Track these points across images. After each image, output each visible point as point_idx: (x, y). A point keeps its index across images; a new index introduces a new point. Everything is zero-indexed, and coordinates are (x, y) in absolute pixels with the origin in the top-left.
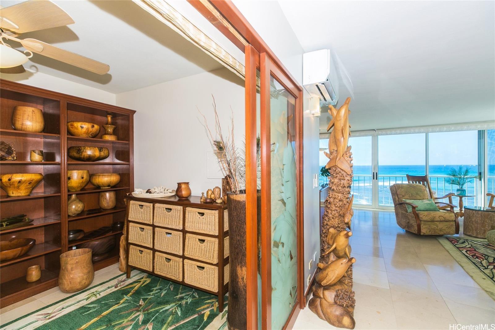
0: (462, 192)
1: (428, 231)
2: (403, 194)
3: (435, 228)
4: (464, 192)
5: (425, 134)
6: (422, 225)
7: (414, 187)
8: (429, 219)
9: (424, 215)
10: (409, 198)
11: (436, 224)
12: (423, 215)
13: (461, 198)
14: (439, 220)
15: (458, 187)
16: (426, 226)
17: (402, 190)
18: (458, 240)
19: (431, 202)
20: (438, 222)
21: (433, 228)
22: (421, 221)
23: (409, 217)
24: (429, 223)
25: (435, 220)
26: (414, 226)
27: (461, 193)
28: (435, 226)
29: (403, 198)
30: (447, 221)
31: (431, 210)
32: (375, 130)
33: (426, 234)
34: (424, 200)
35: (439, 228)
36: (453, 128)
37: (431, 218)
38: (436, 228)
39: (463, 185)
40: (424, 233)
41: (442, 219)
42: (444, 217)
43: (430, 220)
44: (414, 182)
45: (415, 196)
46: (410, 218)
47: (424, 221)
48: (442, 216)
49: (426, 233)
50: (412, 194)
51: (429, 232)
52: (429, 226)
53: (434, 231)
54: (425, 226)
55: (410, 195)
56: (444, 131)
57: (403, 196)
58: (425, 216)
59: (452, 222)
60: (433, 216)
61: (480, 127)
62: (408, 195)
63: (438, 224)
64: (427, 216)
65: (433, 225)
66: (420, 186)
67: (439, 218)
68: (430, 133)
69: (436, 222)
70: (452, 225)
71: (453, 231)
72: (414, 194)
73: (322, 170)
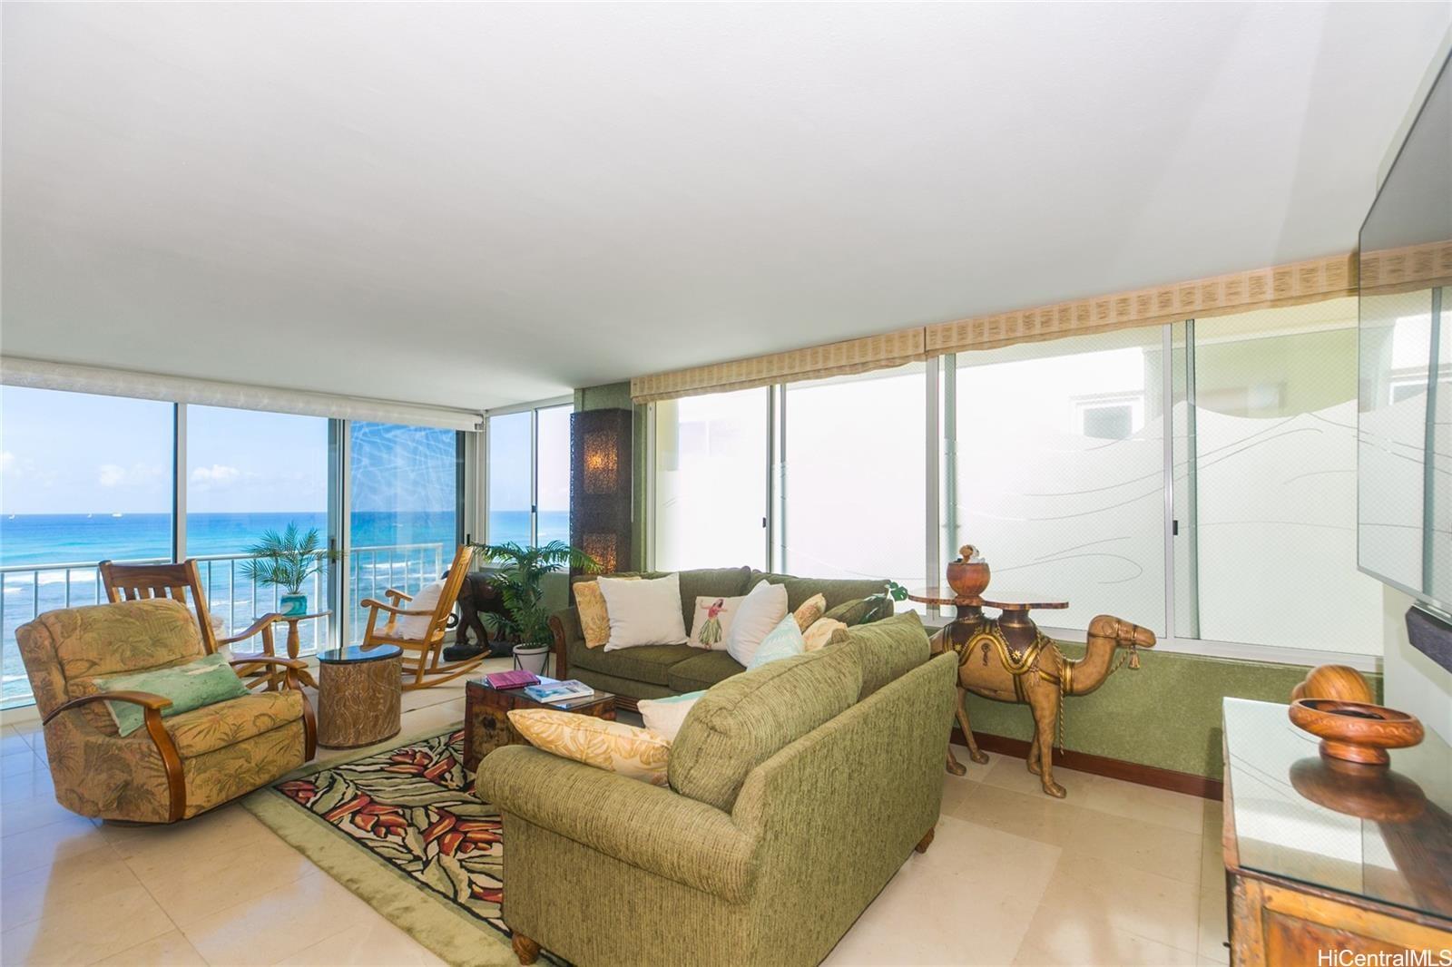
0: (297, 604)
1: (215, 791)
2: (93, 655)
3: (240, 767)
4: (304, 604)
5: (172, 404)
6: (191, 774)
7: (143, 615)
8: (220, 739)
9: (199, 733)
10: (120, 667)
11: (245, 749)
12: (195, 731)
13: (293, 623)
14: (254, 731)
15: (284, 590)
16: (207, 775)
17: (89, 636)
18: (312, 779)
19: (216, 667)
20: (252, 741)
21: (233, 772)
22: (183, 759)
23: (127, 755)
24: (218, 757)
25: (240, 739)
26: (155, 790)
27: (293, 608)
28: (242, 761)
29: (92, 671)
30: (278, 728)
31: (220, 698)
33: (208, 806)
34: (191, 666)
35: (253, 764)
36: (266, 401)
37: (223, 740)
38: (246, 765)
39: (299, 580)
41: (265, 723)
42: (270, 716)
43: (223, 744)
44: (136, 589)
45: (148, 654)
46: (132, 759)
47: (196, 757)
48: (264, 715)
49: (204, 804)
50: (134, 649)
51: (220, 791)
52: (220, 771)
53: (237, 784)
54: (203, 776)
55: (128, 653)
56: (239, 404)
57: (93, 664)
58: (202, 735)
59: (294, 724)
60: (230, 720)
61: (334, 408)
62: (117, 656)
63: (249, 748)
64: (211, 732)
65: (232, 761)
66: (169, 609)
67: (254, 722)
68: (188, 405)
69: (243, 746)
70: (295, 736)
71: (298, 753)
72: (142, 647)
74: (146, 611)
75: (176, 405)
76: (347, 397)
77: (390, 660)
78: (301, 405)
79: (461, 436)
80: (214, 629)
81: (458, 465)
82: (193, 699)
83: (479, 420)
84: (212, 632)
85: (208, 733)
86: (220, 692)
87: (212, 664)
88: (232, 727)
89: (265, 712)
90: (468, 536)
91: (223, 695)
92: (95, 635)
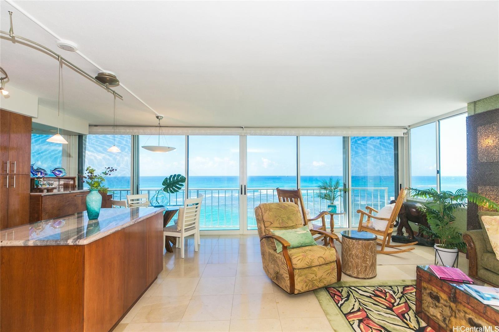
0: (333, 208)
1: (304, 286)
2: (271, 220)
3: (313, 278)
4: (335, 208)
5: (296, 137)
6: (296, 276)
7: (285, 208)
8: (306, 264)
10: (278, 226)
11: (315, 270)
12: (298, 259)
13: (332, 216)
14: (318, 264)
15: (328, 202)
16: (302, 278)
19: (305, 232)
20: (317, 267)
22: (294, 269)
23: (278, 261)
24: (306, 271)
25: (313, 266)
26: (286, 278)
27: (332, 210)
28: (313, 275)
29: (271, 226)
30: (327, 264)
31: (307, 245)
32: (242, 128)
33: (302, 291)
34: (298, 229)
35: (318, 278)
36: (322, 132)
37: (308, 263)
38: (315, 277)
39: (334, 199)
40: (299, 290)
41: (322, 261)
42: (324, 258)
43: (307, 266)
44: (285, 198)
45: (286, 222)
46: (280, 263)
47: (298, 269)
48: (321, 257)
49: (301, 290)
50: (282, 220)
51: (306, 286)
52: (306, 278)
53: (312, 285)
54: (300, 277)
56: (314, 135)
57: (272, 223)
58: (300, 261)
59: (333, 263)
60: (309, 257)
61: (345, 132)
62: (278, 221)
63: (316, 270)
64: (303, 260)
65: (310, 274)
66: (293, 206)
67: (318, 260)
68: (300, 136)
69: (314, 269)
70: (333, 269)
71: (334, 277)
72: (284, 219)
73: (165, 183)
74: (286, 206)
75: (297, 137)
76: (349, 127)
77: (371, 241)
78: (333, 133)
79: (396, 139)
80: (306, 215)
82: (298, 243)
83: (405, 131)
84: (306, 216)
85: (302, 260)
87: (304, 230)
88: (310, 260)
89: (322, 256)
90: (401, 185)
91: (308, 243)
92: (271, 213)
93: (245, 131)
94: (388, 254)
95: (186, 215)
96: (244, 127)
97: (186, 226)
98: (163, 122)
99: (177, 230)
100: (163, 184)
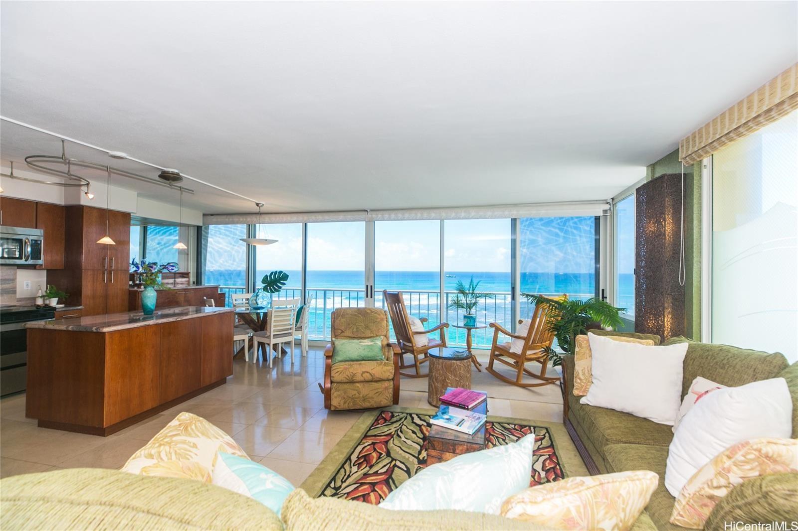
1: (342, 403)
2: (344, 329)
3: (355, 395)
5: (440, 221)
6: (334, 390)
7: (365, 314)
8: (345, 378)
9: (337, 372)
10: (351, 335)
11: (358, 387)
12: (336, 371)
13: (469, 330)
14: (362, 379)
16: (339, 393)
17: (343, 320)
19: (372, 343)
20: (362, 384)
21: (351, 396)
22: (332, 382)
24: (346, 386)
25: (355, 381)
27: (469, 322)
28: (355, 392)
29: (342, 335)
30: (376, 381)
33: (340, 408)
35: (361, 396)
37: (348, 377)
38: (357, 395)
40: (335, 407)
41: (367, 377)
42: (371, 374)
43: (347, 381)
45: (362, 332)
47: (336, 383)
48: (367, 372)
49: (338, 406)
50: (357, 328)
51: (345, 403)
52: (345, 393)
53: (354, 402)
54: (337, 392)
55: (355, 330)
57: (343, 332)
59: (387, 382)
60: (351, 370)
61: (515, 212)
62: (351, 330)
63: (360, 387)
65: (351, 391)
66: (376, 313)
67: (362, 375)
69: (358, 385)
70: (386, 388)
71: (387, 398)
72: (360, 328)
73: (266, 281)
74: (367, 313)
76: (515, 205)
79: (597, 219)
81: (596, 240)
82: (358, 356)
83: (607, 207)
84: (410, 327)
85: (341, 373)
86: (369, 356)
87: (372, 341)
88: (351, 374)
89: (369, 371)
90: (603, 290)
92: (345, 320)
93: (370, 216)
94: (524, 386)
95: (276, 319)
96: (368, 211)
97: (275, 331)
98: (263, 209)
99: (266, 336)
100: (262, 282)
